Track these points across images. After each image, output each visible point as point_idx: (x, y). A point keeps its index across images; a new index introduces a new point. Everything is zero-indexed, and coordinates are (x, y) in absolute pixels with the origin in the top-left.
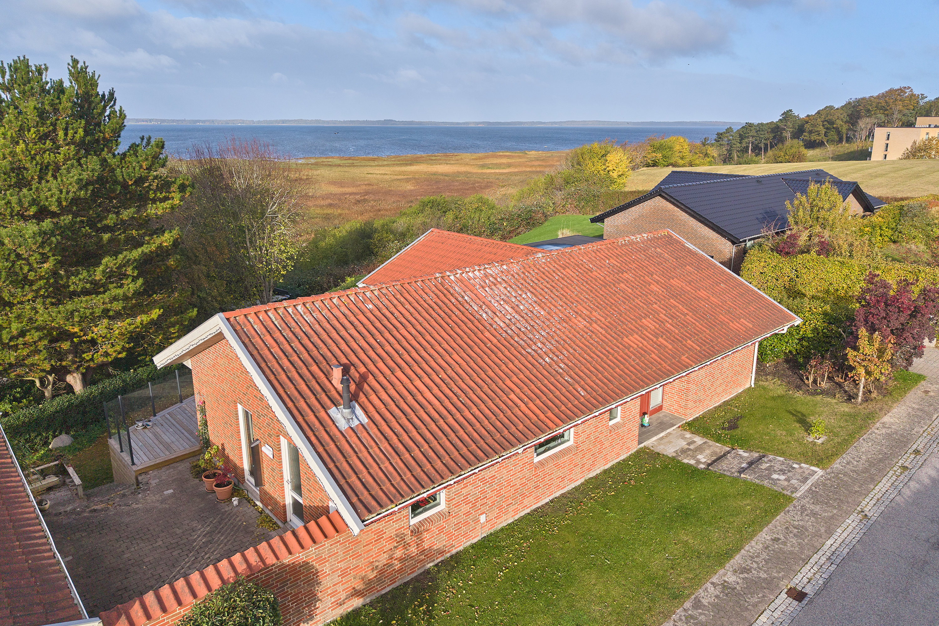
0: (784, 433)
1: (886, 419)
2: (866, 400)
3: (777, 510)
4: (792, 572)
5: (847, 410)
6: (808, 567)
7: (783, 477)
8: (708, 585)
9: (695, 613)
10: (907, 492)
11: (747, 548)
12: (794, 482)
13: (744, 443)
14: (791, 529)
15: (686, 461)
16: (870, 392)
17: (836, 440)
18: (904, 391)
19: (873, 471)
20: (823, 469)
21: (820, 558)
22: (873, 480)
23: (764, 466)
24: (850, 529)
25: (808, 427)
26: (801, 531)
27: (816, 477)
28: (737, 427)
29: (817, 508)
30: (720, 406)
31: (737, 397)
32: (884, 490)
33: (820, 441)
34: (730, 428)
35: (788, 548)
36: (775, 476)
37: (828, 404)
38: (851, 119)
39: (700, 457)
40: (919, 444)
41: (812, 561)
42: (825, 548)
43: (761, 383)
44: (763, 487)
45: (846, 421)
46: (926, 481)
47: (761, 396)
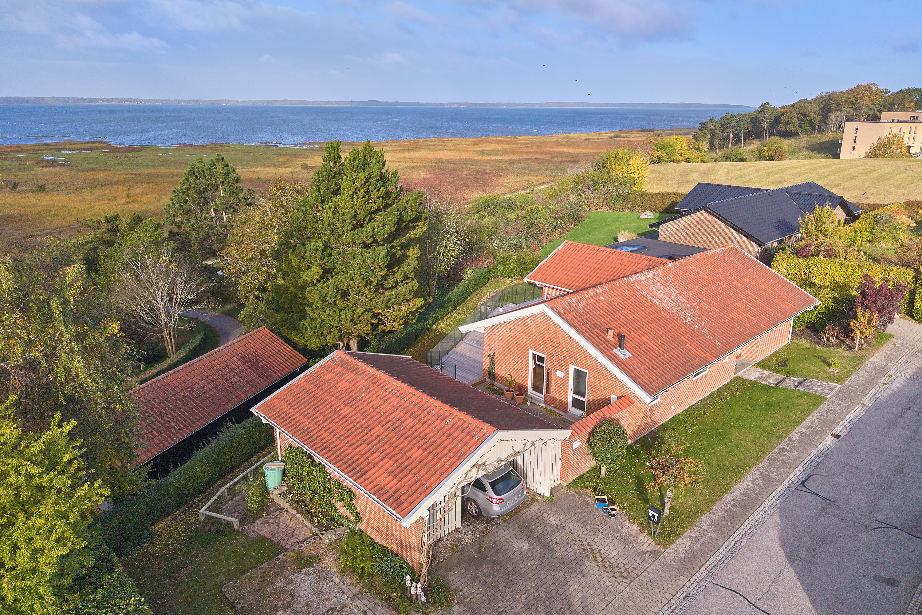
0: (815, 368)
1: (872, 359)
2: (860, 349)
3: (820, 403)
4: (831, 428)
5: (849, 355)
6: (840, 425)
7: (819, 389)
8: (793, 433)
9: (790, 443)
10: (885, 394)
11: (808, 419)
12: (825, 391)
13: (793, 373)
14: (828, 411)
15: (763, 383)
16: (862, 345)
17: (845, 370)
18: (882, 344)
19: (867, 385)
20: (840, 384)
21: (845, 422)
22: (867, 389)
23: (808, 384)
24: (858, 410)
25: (829, 365)
26: (834, 412)
27: (837, 388)
28: (787, 365)
29: (840, 402)
30: (773, 354)
31: (782, 349)
32: (873, 394)
33: (836, 371)
34: (783, 366)
35: (828, 418)
36: (815, 388)
37: (838, 352)
38: (823, 111)
39: (769, 381)
40: (891, 372)
41: (841, 423)
42: (847, 418)
43: (794, 341)
44: (810, 393)
45: (850, 361)
46: (896, 389)
47: (796, 348)
